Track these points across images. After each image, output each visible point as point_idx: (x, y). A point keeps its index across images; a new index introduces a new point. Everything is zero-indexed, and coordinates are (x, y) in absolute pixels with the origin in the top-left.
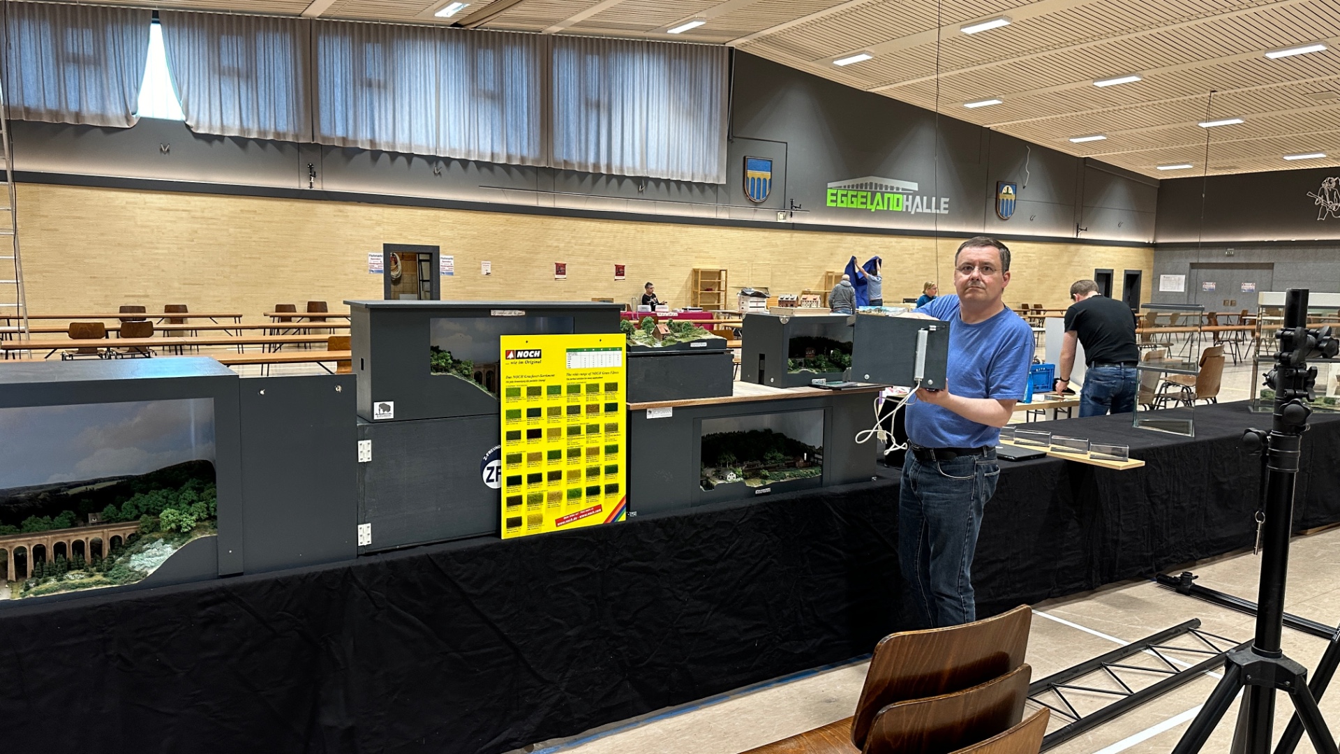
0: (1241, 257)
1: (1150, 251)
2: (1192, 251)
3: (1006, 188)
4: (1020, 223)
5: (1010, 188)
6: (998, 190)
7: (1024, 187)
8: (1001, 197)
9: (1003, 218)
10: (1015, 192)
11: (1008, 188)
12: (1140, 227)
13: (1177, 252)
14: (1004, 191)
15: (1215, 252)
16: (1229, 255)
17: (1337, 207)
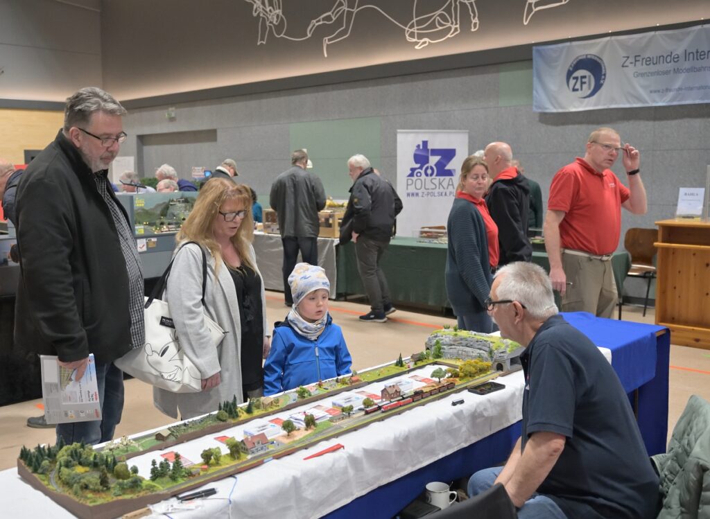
17: (278, 16)
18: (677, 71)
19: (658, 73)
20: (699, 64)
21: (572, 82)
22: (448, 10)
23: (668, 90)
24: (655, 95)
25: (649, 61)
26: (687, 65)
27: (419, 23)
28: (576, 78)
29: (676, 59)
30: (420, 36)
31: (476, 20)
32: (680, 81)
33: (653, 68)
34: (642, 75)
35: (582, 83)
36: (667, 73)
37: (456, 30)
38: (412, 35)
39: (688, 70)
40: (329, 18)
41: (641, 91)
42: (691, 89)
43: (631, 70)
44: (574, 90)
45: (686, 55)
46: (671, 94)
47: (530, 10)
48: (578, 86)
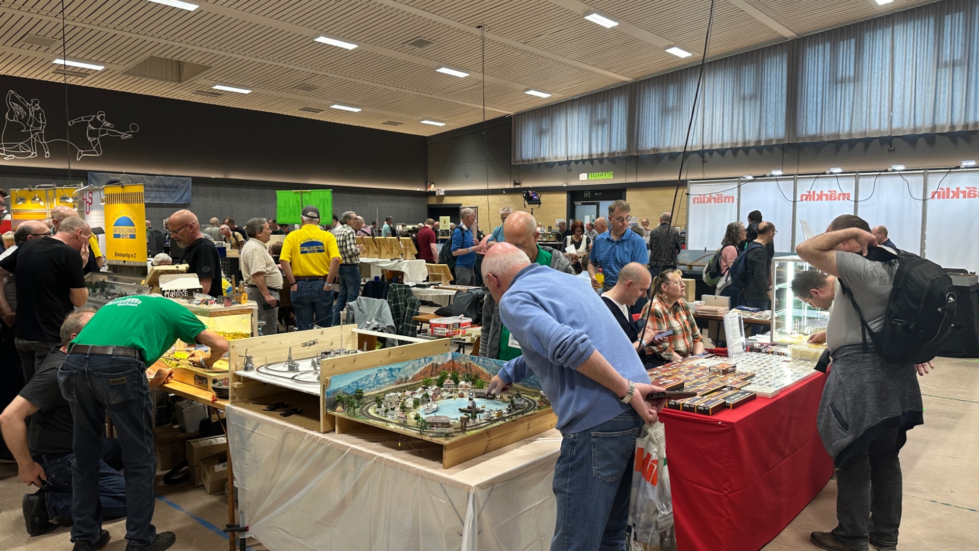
18: (152, 191)
20: (159, 189)
22: (29, 143)
23: (149, 197)
26: (156, 189)
29: (151, 186)
31: (48, 152)
32: (153, 194)
36: (149, 191)
37: (34, 155)
38: (2, 151)
39: (156, 191)
42: (157, 197)
45: (155, 186)
46: (150, 199)
47: (80, 154)
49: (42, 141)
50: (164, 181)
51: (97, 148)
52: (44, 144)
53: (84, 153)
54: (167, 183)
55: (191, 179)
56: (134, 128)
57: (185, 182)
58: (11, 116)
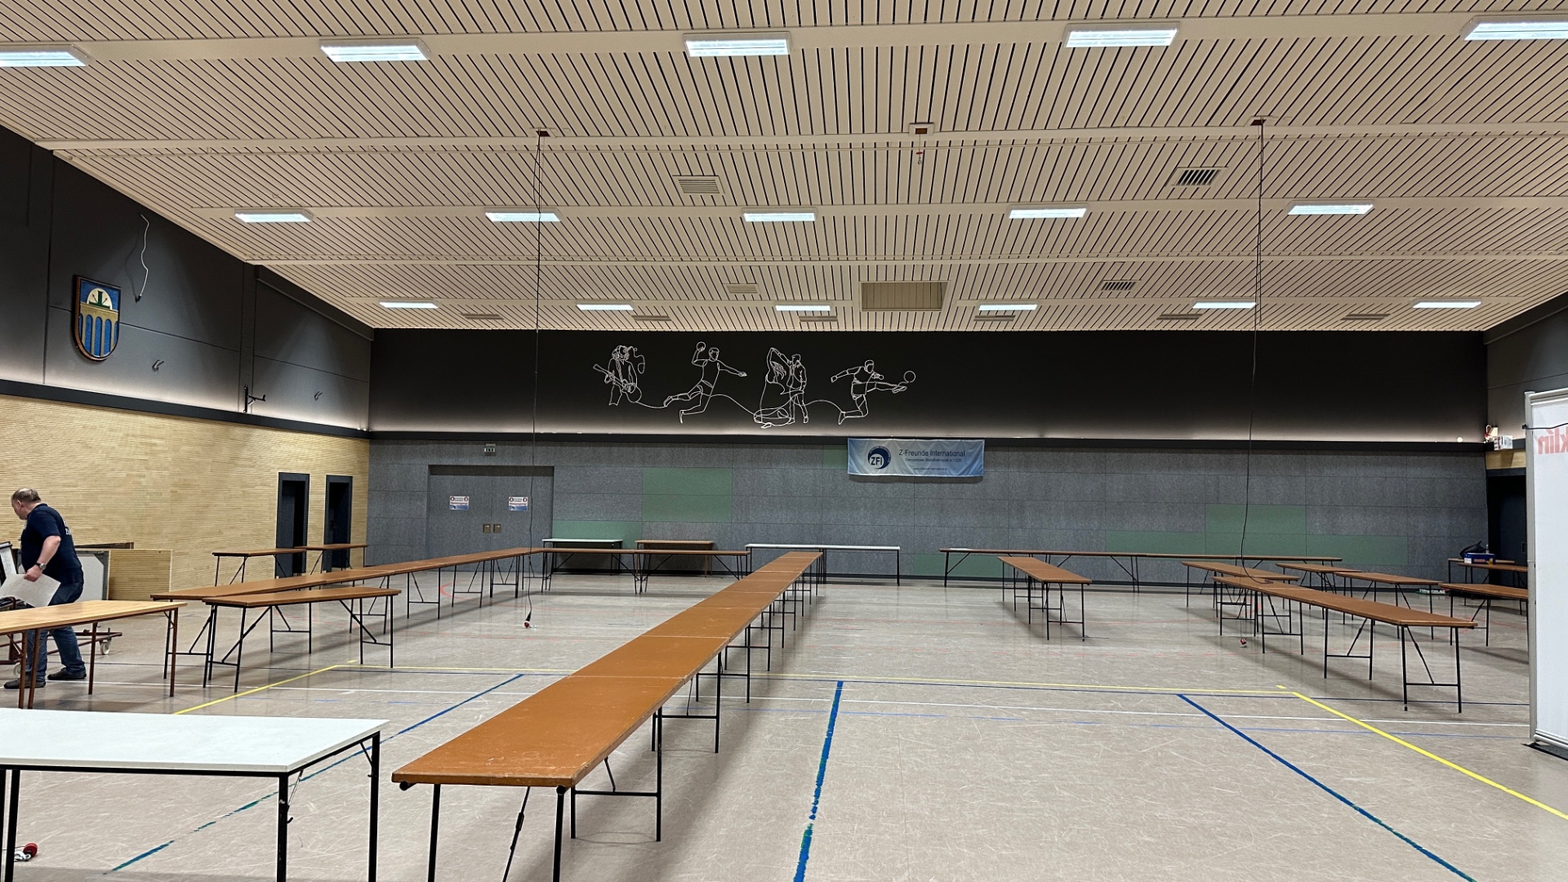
0: (506, 457)
1: (363, 445)
2: (432, 446)
3: (95, 292)
4: (130, 374)
5: (105, 295)
6: (76, 297)
7: (138, 299)
8: (84, 310)
9: (89, 357)
10: (118, 305)
11: (100, 294)
12: (346, 404)
13: (407, 447)
14: (90, 299)
15: (467, 448)
16: (489, 454)
17: (633, 388)
18: (927, 460)
19: (918, 460)
20: (937, 458)
21: (871, 460)
22: (787, 408)
23: (923, 469)
24: (916, 471)
25: (912, 453)
26: (932, 458)
27: (764, 412)
28: (874, 458)
29: (926, 454)
30: (765, 421)
31: (807, 417)
32: (928, 465)
33: (914, 457)
34: (909, 460)
35: (877, 461)
36: (923, 460)
37: (792, 421)
38: (759, 419)
39: (934, 460)
40: (686, 397)
41: (910, 468)
42: (933, 469)
43: (904, 457)
44: (872, 464)
45: (932, 452)
46: (925, 471)
47: (842, 417)
48: (875, 462)
49: (801, 404)
50: (945, 447)
51: (863, 408)
52: (803, 407)
53: (846, 415)
54: (948, 449)
55: (983, 441)
56: (910, 377)
57: (976, 445)
58: (771, 379)
